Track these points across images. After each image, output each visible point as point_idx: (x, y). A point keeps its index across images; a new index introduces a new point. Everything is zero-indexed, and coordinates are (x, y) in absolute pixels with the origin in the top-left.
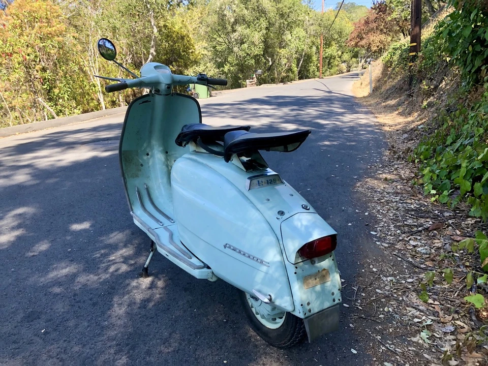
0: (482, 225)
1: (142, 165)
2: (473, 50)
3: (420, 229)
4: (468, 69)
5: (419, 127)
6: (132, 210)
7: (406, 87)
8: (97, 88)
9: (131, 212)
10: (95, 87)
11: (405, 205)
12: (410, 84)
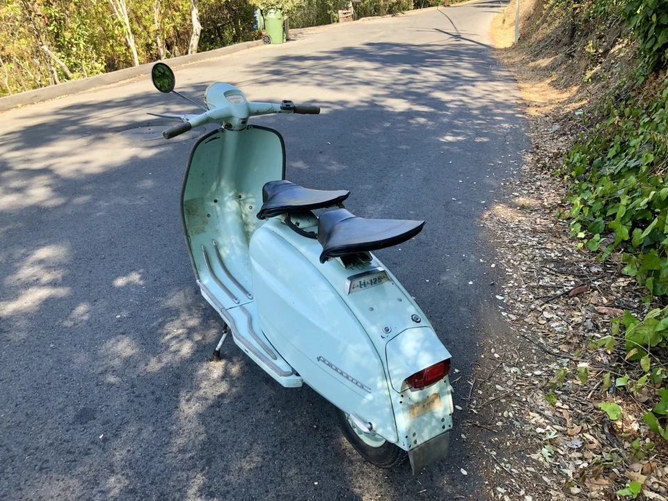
0: (635, 290)
1: (209, 216)
2: (658, 21)
3: (558, 292)
4: (648, 46)
5: (577, 113)
6: (199, 278)
7: (566, 39)
8: (125, 28)
9: (198, 281)
10: (121, 26)
11: (543, 252)
12: (572, 36)
